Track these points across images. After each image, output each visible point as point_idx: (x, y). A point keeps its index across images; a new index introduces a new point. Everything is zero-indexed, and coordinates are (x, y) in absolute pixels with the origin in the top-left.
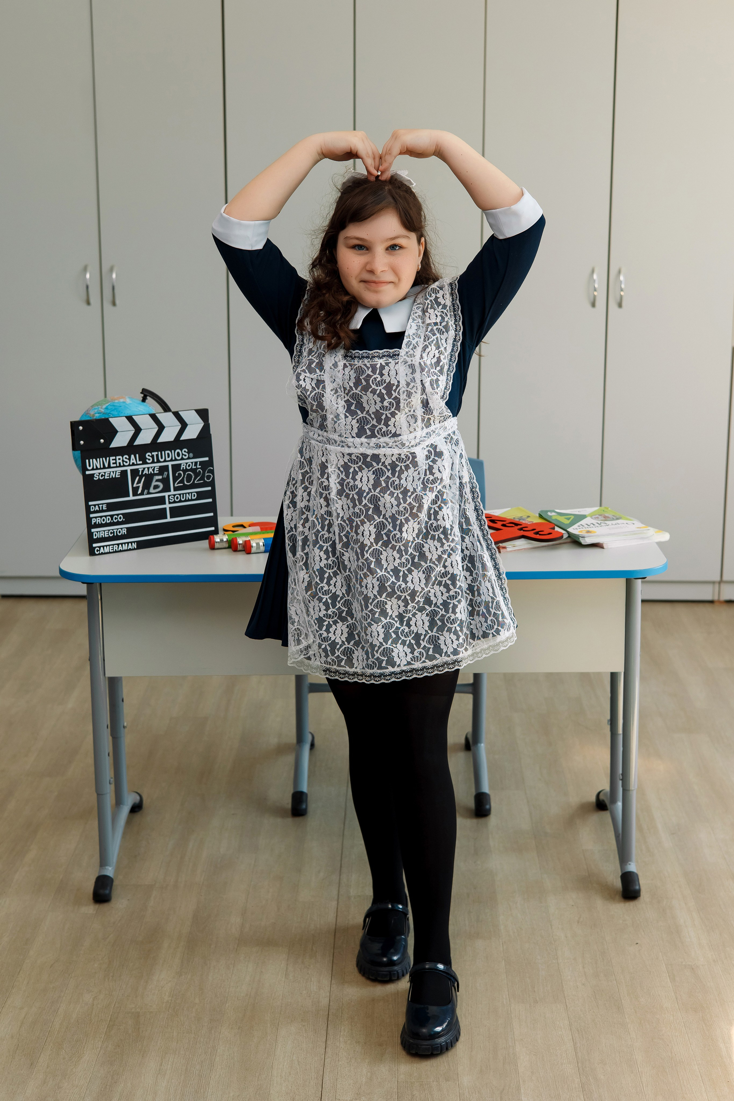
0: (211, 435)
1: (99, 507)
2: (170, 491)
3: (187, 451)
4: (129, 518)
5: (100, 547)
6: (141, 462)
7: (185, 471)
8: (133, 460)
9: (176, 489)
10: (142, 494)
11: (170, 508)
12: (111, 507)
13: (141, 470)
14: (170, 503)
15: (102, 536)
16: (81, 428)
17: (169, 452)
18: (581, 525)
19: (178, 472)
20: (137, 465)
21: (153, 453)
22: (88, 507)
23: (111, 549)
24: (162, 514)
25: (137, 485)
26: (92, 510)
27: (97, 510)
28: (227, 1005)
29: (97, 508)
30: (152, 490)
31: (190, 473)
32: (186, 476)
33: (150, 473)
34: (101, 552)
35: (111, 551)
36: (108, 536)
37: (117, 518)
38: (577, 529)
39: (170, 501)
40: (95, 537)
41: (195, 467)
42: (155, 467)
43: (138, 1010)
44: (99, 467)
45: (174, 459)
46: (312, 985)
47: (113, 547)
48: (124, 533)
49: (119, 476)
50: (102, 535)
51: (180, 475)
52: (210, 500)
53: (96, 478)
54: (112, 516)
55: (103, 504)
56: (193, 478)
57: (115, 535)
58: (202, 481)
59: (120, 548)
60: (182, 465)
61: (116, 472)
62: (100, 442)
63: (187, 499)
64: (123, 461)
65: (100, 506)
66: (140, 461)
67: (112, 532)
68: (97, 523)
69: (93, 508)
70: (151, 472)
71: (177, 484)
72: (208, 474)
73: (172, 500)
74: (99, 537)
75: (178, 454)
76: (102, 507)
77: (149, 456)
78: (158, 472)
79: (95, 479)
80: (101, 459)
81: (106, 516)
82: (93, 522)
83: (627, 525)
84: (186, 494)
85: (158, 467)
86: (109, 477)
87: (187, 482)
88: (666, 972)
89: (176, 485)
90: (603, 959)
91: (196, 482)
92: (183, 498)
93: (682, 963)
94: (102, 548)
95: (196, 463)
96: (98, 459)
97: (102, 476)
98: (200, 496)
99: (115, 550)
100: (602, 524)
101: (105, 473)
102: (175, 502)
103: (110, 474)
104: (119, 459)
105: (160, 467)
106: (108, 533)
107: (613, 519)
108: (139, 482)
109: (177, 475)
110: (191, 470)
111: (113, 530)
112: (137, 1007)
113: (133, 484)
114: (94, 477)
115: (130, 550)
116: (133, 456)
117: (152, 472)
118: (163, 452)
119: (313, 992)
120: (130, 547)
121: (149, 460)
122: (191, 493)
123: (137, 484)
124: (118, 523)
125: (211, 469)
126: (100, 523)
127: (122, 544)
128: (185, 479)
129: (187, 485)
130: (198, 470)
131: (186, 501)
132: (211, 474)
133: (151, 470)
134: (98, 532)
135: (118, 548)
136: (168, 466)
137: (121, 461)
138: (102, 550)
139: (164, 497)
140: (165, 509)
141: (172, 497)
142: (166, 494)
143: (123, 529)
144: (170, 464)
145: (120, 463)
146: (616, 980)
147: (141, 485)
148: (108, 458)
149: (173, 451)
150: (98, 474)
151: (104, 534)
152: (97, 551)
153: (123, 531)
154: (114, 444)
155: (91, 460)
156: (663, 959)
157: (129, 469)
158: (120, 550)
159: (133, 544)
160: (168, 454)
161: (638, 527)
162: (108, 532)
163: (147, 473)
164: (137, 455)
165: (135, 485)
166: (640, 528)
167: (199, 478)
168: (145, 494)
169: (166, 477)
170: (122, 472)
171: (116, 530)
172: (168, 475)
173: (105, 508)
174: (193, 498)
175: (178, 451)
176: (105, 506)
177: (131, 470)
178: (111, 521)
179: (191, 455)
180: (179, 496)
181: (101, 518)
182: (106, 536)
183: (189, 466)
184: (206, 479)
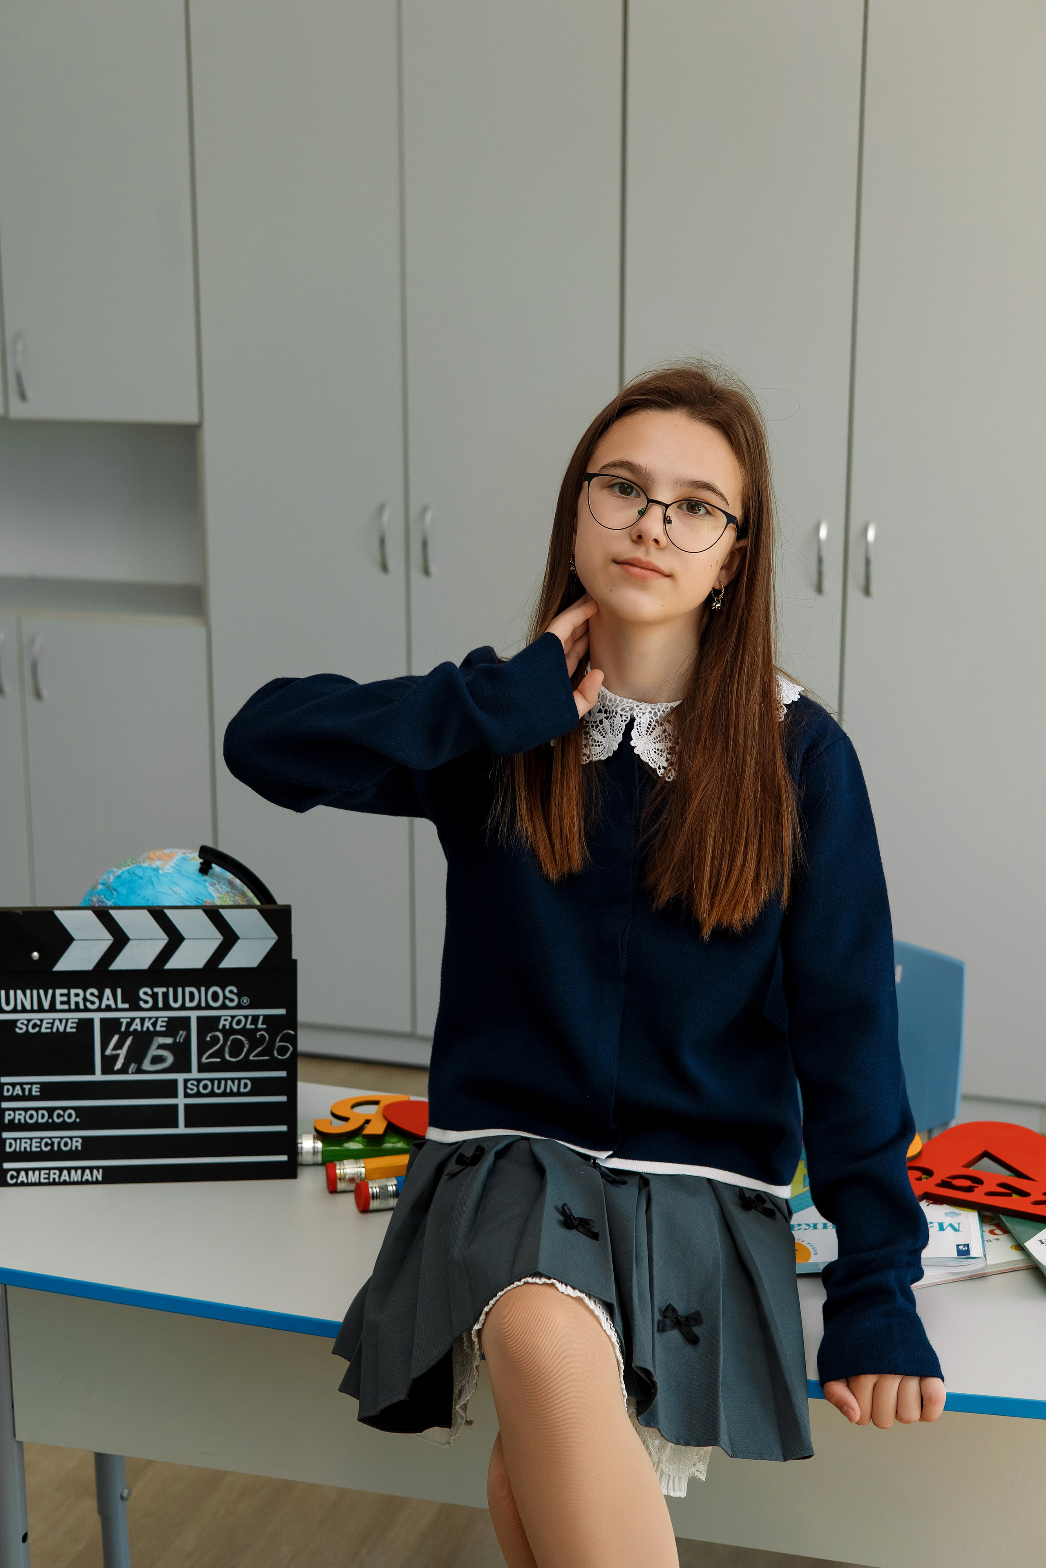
0: (295, 962)
1: (23, 1090)
2: (189, 1071)
3: (235, 990)
4: (88, 1119)
5: (18, 1171)
6: (126, 1006)
7: (227, 1032)
9: (202, 1068)
10: (124, 1070)
11: (187, 1107)
12: (49, 1092)
13: (124, 1021)
14: (187, 1095)
15: (25, 1148)
17: (193, 990)
19: (210, 1032)
20: (117, 1010)
21: (156, 990)
23: (43, 1176)
24: (168, 1116)
25: (115, 1052)
26: (6, 1094)
27: (18, 1095)
29: (18, 1091)
30: (146, 1065)
31: (239, 1037)
32: (229, 1043)
33: (145, 1029)
34: (19, 1181)
35: (42, 1180)
36: (38, 1149)
37: (63, 1116)
39: (189, 1091)
40: (8, 1150)
41: (253, 1027)
42: (157, 1018)
44: (28, 1007)
45: (203, 1004)
47: (49, 1174)
48: (76, 1147)
49: (74, 1030)
50: (25, 1145)
51: (215, 1040)
52: (283, 1099)
54: (51, 1111)
55: (32, 1084)
56: (245, 1050)
57: (56, 1148)
58: (266, 1058)
59: (65, 1176)
60: (223, 1019)
61: (67, 1020)
62: (31, 958)
63: (228, 1090)
64: (85, 1000)
65: (24, 1086)
66: (123, 1002)
67: (49, 1141)
68: (16, 1121)
69: (8, 1090)
70: (148, 1028)
71: (207, 1059)
72: (281, 1044)
73: (192, 1089)
74: (18, 1150)
75: (215, 997)
76: (30, 1090)
77: (146, 993)
78: (164, 1029)
79: (18, 1030)
80: (35, 992)
81: (37, 1110)
82: (7, 1119)
84: (226, 1080)
85: (166, 1019)
86: (49, 1031)
87: (231, 1056)
89: (204, 1060)
91: (251, 1058)
92: (219, 1088)
94: (23, 1173)
95: (255, 1019)
96: (28, 992)
97: (34, 1026)
98: (259, 1086)
99: (51, 1180)
101: (41, 1021)
102: (198, 1095)
103: (53, 1024)
104: (77, 995)
105: (170, 1019)
106: (38, 1145)
108: (118, 1046)
109: (208, 1039)
110: (244, 1031)
111: (50, 1138)
113: (104, 1047)
114: (17, 1027)
115: (87, 1182)
116: (108, 992)
117: (151, 1029)
118: (180, 990)
120: (87, 1175)
121: (146, 1002)
122: (239, 1079)
123: (114, 1049)
124: (64, 1126)
125: (291, 1034)
126: (23, 1121)
127: (69, 1169)
128: (227, 1049)
129: (230, 1061)
130: (259, 1033)
131: (224, 1094)
132: (288, 1045)
133: (148, 1024)
134: (16, 1140)
135: (60, 1177)
136: (188, 1019)
137: (80, 999)
138: (22, 1177)
139: (175, 1082)
140: (175, 1107)
141: (192, 1084)
142: (180, 1077)
143: (74, 1140)
144: (194, 1015)
145: (77, 1003)
147: (123, 1053)
148: (50, 992)
149: (203, 989)
150: (26, 1022)
151: (31, 1146)
152: (12, 1177)
153: (74, 1144)
154: (64, 964)
155: (12, 992)
157: (97, 1017)
158: (65, 1181)
159: (95, 1171)
160: (192, 995)
162: (40, 1143)
163: (139, 1029)
164: (119, 991)
165: (108, 1052)
167: (259, 1049)
168: (130, 1072)
169: (181, 1041)
170: (81, 1022)
171: (59, 1140)
172: (188, 1038)
173: (36, 1092)
174: (242, 1090)
175: (215, 989)
176: (36, 1088)
177: (103, 1021)
178: (48, 1121)
179: (245, 1001)
180: (209, 1083)
181: (26, 1113)
182: (34, 1149)
183: (239, 1022)
184: (276, 1053)
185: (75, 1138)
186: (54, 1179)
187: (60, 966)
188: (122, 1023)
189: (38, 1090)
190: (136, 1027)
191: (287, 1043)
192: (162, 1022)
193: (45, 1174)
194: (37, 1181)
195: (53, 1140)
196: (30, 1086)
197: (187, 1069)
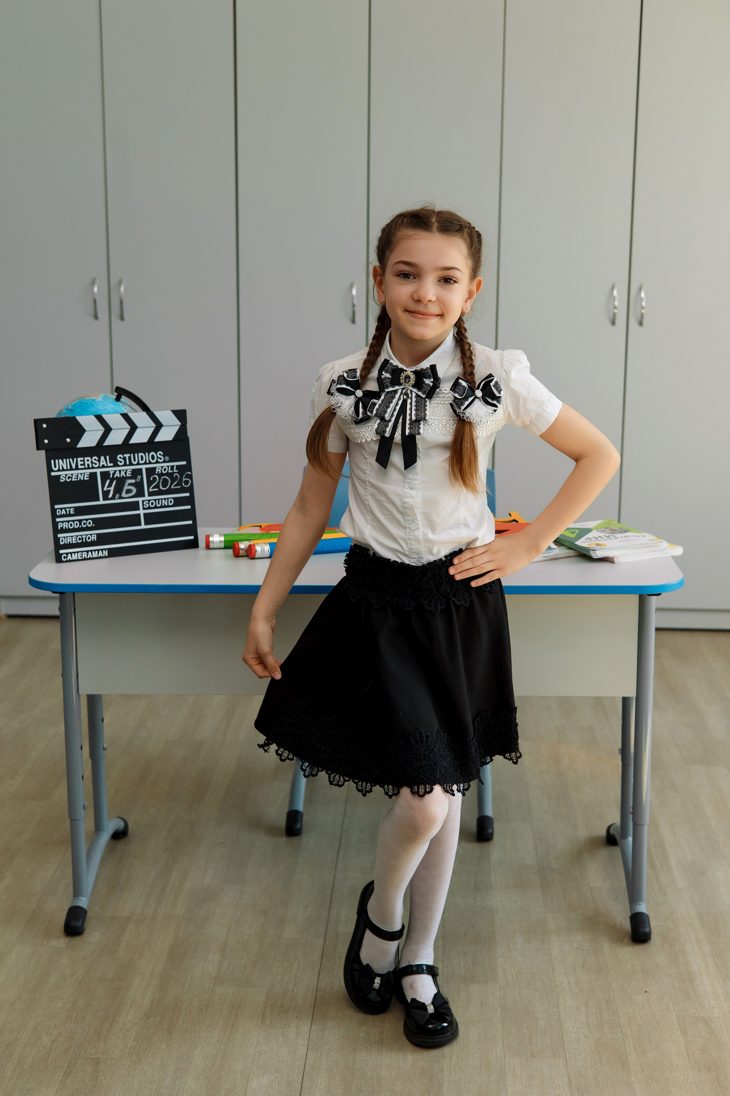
0: (188, 437)
1: (66, 511)
2: (144, 496)
3: (162, 453)
4: (99, 524)
5: (67, 554)
6: (112, 464)
7: (160, 475)
8: (103, 462)
9: (150, 494)
10: (113, 498)
11: (145, 514)
12: (79, 511)
13: (112, 473)
14: (144, 509)
15: (70, 542)
16: (45, 426)
17: (142, 454)
18: (589, 538)
19: (152, 475)
20: (107, 467)
21: (125, 455)
22: (53, 511)
23: (79, 556)
24: (136, 520)
25: (108, 489)
26: (58, 514)
27: (64, 514)
28: (196, 1052)
29: (64, 512)
30: (124, 494)
31: (166, 477)
32: (161, 480)
33: (121, 476)
34: (68, 559)
35: (79, 558)
36: (76, 542)
37: (86, 524)
38: (585, 542)
39: (145, 506)
40: (61, 543)
41: (172, 471)
42: (127, 470)
43: (99, 1056)
44: (65, 468)
45: (148, 462)
46: (289, 1031)
47: (82, 554)
48: (94, 539)
49: (88, 479)
50: (69, 540)
51: (155, 479)
52: (189, 507)
53: (62, 479)
54: (80, 521)
55: (70, 508)
56: (169, 483)
57: (84, 541)
58: (179, 487)
59: (90, 555)
60: (157, 468)
61: (84, 474)
62: (66, 441)
63: (163, 505)
64: (92, 462)
65: (67, 509)
66: (110, 463)
67: (81, 537)
68: (64, 528)
69: (59, 512)
70: (123, 475)
71: (152, 489)
72: (185, 479)
73: (146, 505)
74: (66, 543)
75: (153, 457)
76: (69, 511)
77: (120, 458)
78: (130, 475)
79: (61, 481)
80: (68, 460)
81: (73, 521)
82: (59, 527)
83: (637, 537)
84: (162, 499)
85: (131, 470)
86: (76, 480)
87: (163, 487)
88: (677, 1024)
89: (150, 490)
90: (609, 1008)
91: (172, 487)
92: (159, 504)
93: (695, 1014)
94: (69, 555)
95: (172, 467)
96: (65, 460)
97: (69, 478)
98: (178, 502)
99: (83, 558)
100: (611, 537)
101: (72, 475)
102: (149, 508)
103: (77, 476)
104: (88, 460)
105: (133, 470)
106: (76, 539)
107: (621, 532)
108: (110, 485)
109: (151, 479)
110: (167, 474)
112: (98, 1052)
113: (103, 487)
114: (61, 479)
115: (101, 557)
116: (102, 458)
117: (125, 476)
118: (136, 455)
119: (290, 1040)
120: (101, 554)
121: (121, 462)
122: (168, 499)
123: (108, 487)
124: (87, 529)
125: (189, 474)
126: (67, 528)
127: (91, 551)
128: (161, 484)
129: (162, 490)
130: (175, 475)
131: (161, 507)
132: (189, 480)
133: (123, 473)
134: (65, 538)
135: (87, 555)
136: (141, 469)
137: (89, 463)
138: (69, 557)
139: (138, 502)
140: (139, 515)
141: (146, 503)
142: (140, 499)
143: (93, 535)
144: (144, 467)
145: (88, 465)
146: (621, 1032)
147: (112, 489)
148: (75, 459)
149: (147, 454)
150: (65, 476)
151: (72, 540)
152: (64, 557)
153: (92, 538)
154: (81, 444)
155: (57, 461)
156: (674, 1010)
157: (98, 471)
158: (90, 557)
159: (104, 551)
160: (142, 457)
161: (650, 539)
162: (76, 538)
163: (119, 476)
164: (108, 457)
165: (105, 489)
166: (653, 540)
167: (176, 483)
168: (116, 498)
169: (139, 481)
170: (91, 474)
171: (85, 536)
172: (142, 479)
173: (72, 512)
174: (170, 504)
175: (152, 453)
176: (72, 510)
177: (101, 473)
178: (79, 527)
179: (167, 459)
180: (154, 502)
181: (68, 523)
182: (74, 542)
183: (165, 470)
184: (183, 484)
185: (92, 535)
186: (85, 557)
187: (81, 445)
188: (110, 473)
189: (73, 511)
190: (117, 475)
191: (188, 478)
192: (129, 472)
193: (80, 554)
194: (77, 559)
195: (83, 536)
196: (69, 509)
197: (143, 495)
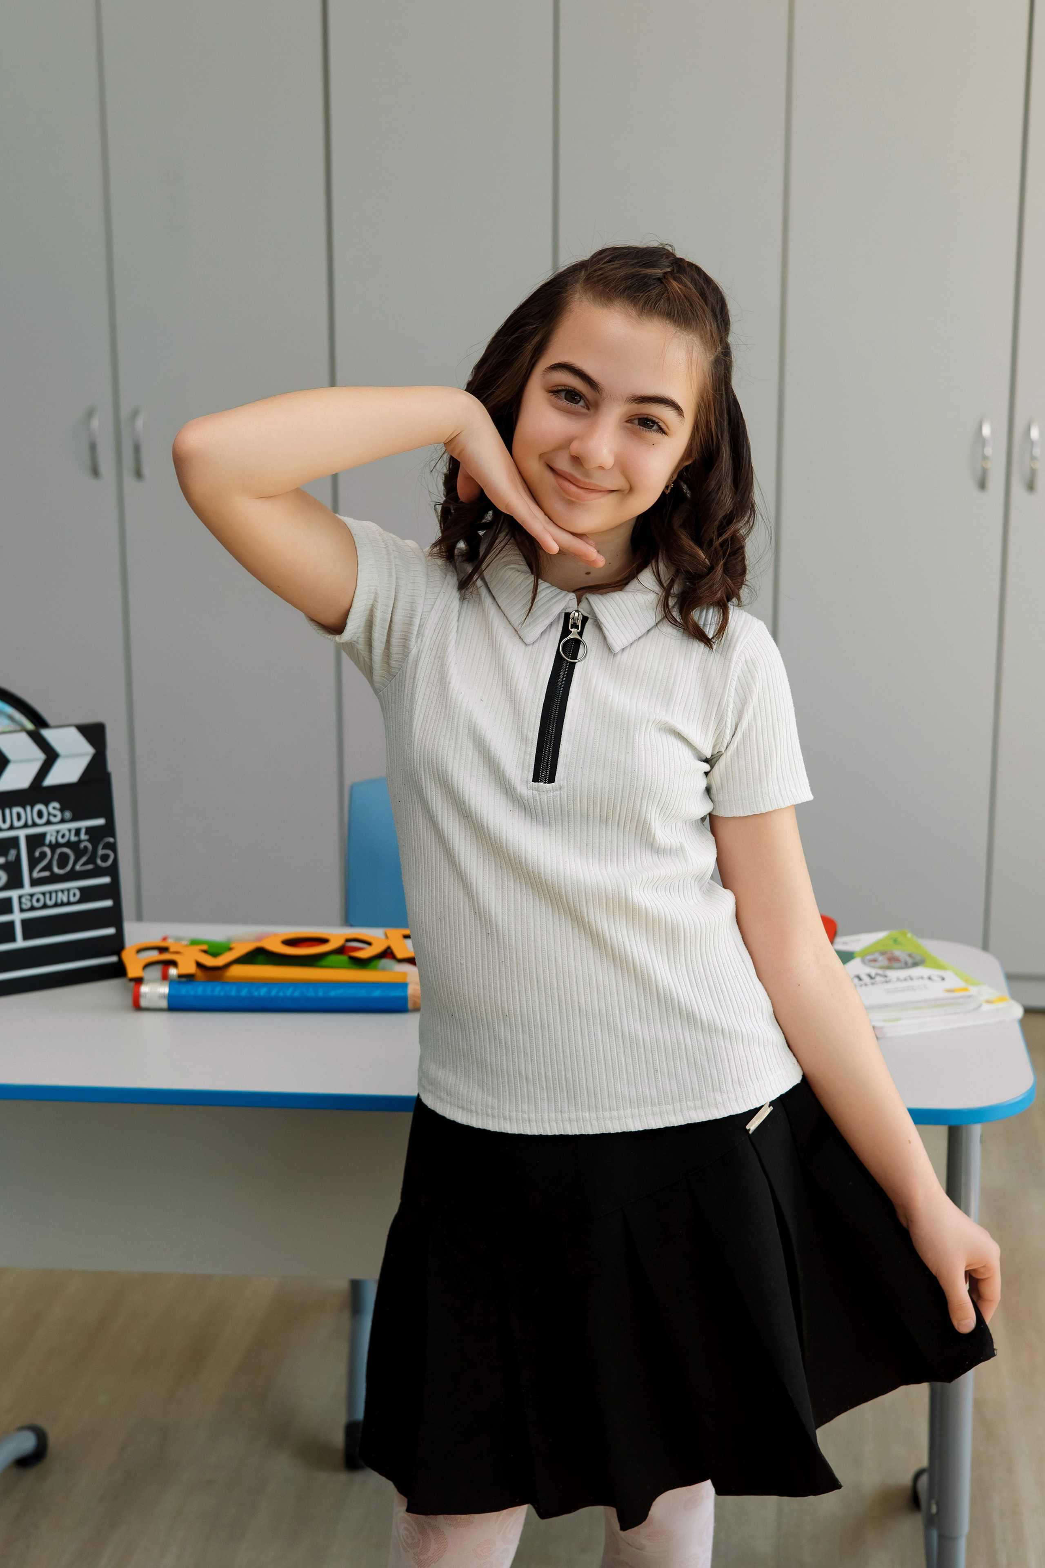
0: (110, 775)
2: (22, 886)
3: (57, 806)
7: (54, 847)
9: (34, 883)
11: (23, 921)
14: (22, 910)
17: (20, 809)
19: (38, 848)
24: (7, 932)
31: (65, 850)
32: (56, 857)
39: (23, 906)
41: (76, 839)
45: (30, 822)
51: (43, 855)
52: (110, 903)
56: (71, 861)
58: (91, 867)
60: (48, 834)
63: (59, 901)
71: (37, 873)
72: (103, 852)
73: (26, 904)
75: (40, 814)
84: (56, 892)
87: (58, 869)
89: (36, 875)
91: (77, 868)
92: (50, 900)
95: (78, 832)
98: (87, 895)
102: (32, 909)
109: (37, 855)
110: (68, 844)
118: (7, 811)
122: (68, 890)
125: (111, 842)
128: (55, 863)
129: (59, 874)
130: (82, 845)
131: (56, 905)
132: (109, 852)
136: (17, 838)
139: (10, 898)
140: (12, 922)
141: (26, 899)
142: (14, 894)
144: (22, 834)
149: (28, 808)
160: (19, 815)
167: (84, 859)
169: (13, 859)
172: (19, 856)
174: (72, 899)
175: (39, 807)
179: (67, 815)
180: (41, 897)
183: (63, 836)
184: (99, 862)
191: (108, 850)
197: (20, 885)
